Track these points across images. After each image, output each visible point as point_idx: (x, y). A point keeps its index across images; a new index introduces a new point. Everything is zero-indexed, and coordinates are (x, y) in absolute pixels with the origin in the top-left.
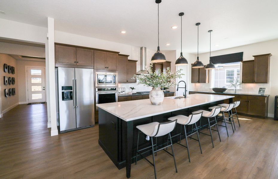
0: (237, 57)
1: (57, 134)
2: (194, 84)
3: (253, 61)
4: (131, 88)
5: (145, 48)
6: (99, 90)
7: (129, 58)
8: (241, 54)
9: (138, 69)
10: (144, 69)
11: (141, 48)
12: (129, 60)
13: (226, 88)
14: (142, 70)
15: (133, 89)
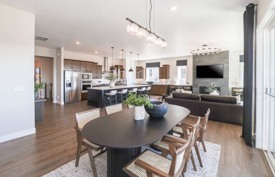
0: (157, 65)
1: (64, 104)
2: (138, 79)
3: (162, 67)
4: (99, 81)
5: (107, 58)
6: (83, 82)
7: (98, 64)
8: (159, 63)
9: (103, 70)
10: (106, 70)
11: (105, 58)
12: (98, 66)
13: (153, 81)
14: (105, 71)
15: (100, 82)
